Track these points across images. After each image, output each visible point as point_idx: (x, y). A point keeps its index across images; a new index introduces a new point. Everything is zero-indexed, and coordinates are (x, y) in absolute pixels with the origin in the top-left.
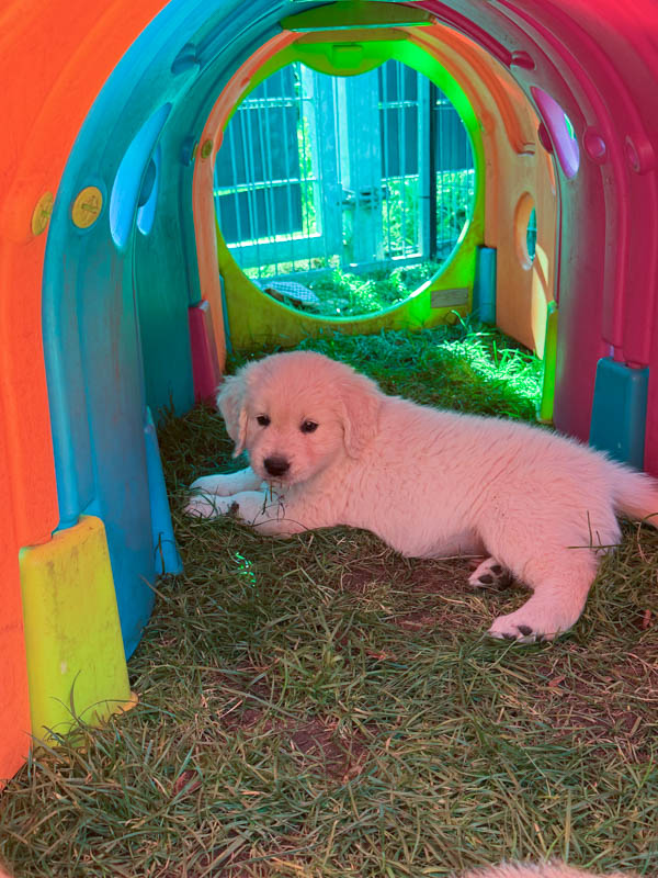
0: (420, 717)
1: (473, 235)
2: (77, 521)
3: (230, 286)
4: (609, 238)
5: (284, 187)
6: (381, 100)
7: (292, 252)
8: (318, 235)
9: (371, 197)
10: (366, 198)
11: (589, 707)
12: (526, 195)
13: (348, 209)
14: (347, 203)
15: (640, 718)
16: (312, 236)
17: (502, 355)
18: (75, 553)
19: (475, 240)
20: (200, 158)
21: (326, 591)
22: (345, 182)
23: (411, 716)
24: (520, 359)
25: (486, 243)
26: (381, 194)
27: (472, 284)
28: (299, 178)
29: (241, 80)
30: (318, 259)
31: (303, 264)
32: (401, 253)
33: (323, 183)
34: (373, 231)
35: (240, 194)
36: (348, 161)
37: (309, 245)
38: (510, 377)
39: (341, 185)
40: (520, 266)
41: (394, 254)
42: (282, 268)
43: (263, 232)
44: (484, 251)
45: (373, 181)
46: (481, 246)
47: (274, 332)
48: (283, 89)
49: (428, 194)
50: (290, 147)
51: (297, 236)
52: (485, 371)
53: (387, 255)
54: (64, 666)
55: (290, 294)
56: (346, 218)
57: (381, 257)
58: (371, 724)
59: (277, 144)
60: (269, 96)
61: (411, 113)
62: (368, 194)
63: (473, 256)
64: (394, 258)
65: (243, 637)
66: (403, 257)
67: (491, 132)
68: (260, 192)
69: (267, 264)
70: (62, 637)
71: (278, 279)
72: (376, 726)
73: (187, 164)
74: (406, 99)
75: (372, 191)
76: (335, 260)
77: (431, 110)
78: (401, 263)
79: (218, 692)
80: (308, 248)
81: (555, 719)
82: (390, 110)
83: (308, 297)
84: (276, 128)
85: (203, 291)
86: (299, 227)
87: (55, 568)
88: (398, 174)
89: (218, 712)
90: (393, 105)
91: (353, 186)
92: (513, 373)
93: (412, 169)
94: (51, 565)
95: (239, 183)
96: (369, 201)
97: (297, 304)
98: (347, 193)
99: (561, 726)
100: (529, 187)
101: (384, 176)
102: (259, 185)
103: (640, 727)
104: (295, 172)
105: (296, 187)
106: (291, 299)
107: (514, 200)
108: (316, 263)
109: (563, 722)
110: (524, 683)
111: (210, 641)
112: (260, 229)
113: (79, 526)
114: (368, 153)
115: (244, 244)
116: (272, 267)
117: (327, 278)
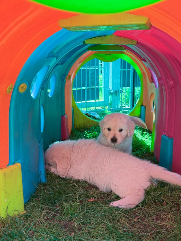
0: (97, 223)
1: (140, 103)
2: (14, 163)
3: (75, 112)
4: (165, 104)
5: (94, 88)
6: (121, 68)
7: (95, 105)
8: (103, 101)
9: (117, 92)
10: (116, 92)
11: (143, 225)
12: (152, 93)
13: (111, 95)
14: (111, 93)
15: (156, 229)
16: (101, 101)
17: (143, 134)
18: (12, 171)
19: (140, 104)
20: (67, 80)
21: (81, 189)
22: (111, 87)
23: (94, 223)
24: (148, 135)
25: (143, 105)
26: (120, 91)
27: (139, 115)
28: (99, 86)
29: (79, 61)
30: (103, 107)
31: (98, 108)
32: (125, 106)
33: (105, 88)
34: (117, 100)
35: (83, 89)
36: (112, 83)
37: (100, 103)
38: (145, 139)
39: (109, 89)
40: (151, 111)
41: (123, 107)
42: (93, 108)
43: (88, 99)
44: (143, 107)
45: (118, 88)
46: (142, 106)
47: (86, 124)
48: (95, 65)
49: (132, 92)
50: (96, 79)
51: (97, 101)
52: (139, 138)
53: (121, 107)
54: (6, 200)
55: (93, 115)
56: (110, 97)
57: (119, 107)
58: (83, 224)
59: (93, 78)
60: (92, 66)
61: (129, 72)
62: (116, 91)
63: (139, 108)
64: (122, 108)
65: (56, 199)
66: (125, 108)
67: (145, 77)
68: (88, 89)
69: (89, 107)
70: (6, 193)
71: (91, 111)
72: (84, 224)
73: (64, 81)
74: (128, 68)
75: (117, 91)
76: (107, 107)
77: (134, 71)
78: (124, 109)
79: (47, 212)
80: (100, 104)
81: (133, 227)
82: (123, 71)
83: (97, 116)
84: (93, 74)
85: (66, 113)
86: (98, 98)
87: (6, 174)
88: (125, 87)
89: (45, 217)
90: (124, 70)
91: (112, 89)
92: (146, 139)
93: (128, 86)
94: (5, 173)
95: (83, 87)
96: (116, 93)
97: (94, 118)
98: (111, 91)
99: (134, 229)
100: (153, 91)
101: (121, 87)
102: (88, 88)
103: (155, 231)
104: (98, 84)
105: (98, 89)
106: (93, 116)
107: (150, 94)
108: (102, 108)
109: (135, 228)
110: (127, 217)
111: (47, 199)
112: (87, 98)
113: (14, 165)
114: (117, 81)
115: (83, 102)
116: (90, 108)
117: (103, 112)
